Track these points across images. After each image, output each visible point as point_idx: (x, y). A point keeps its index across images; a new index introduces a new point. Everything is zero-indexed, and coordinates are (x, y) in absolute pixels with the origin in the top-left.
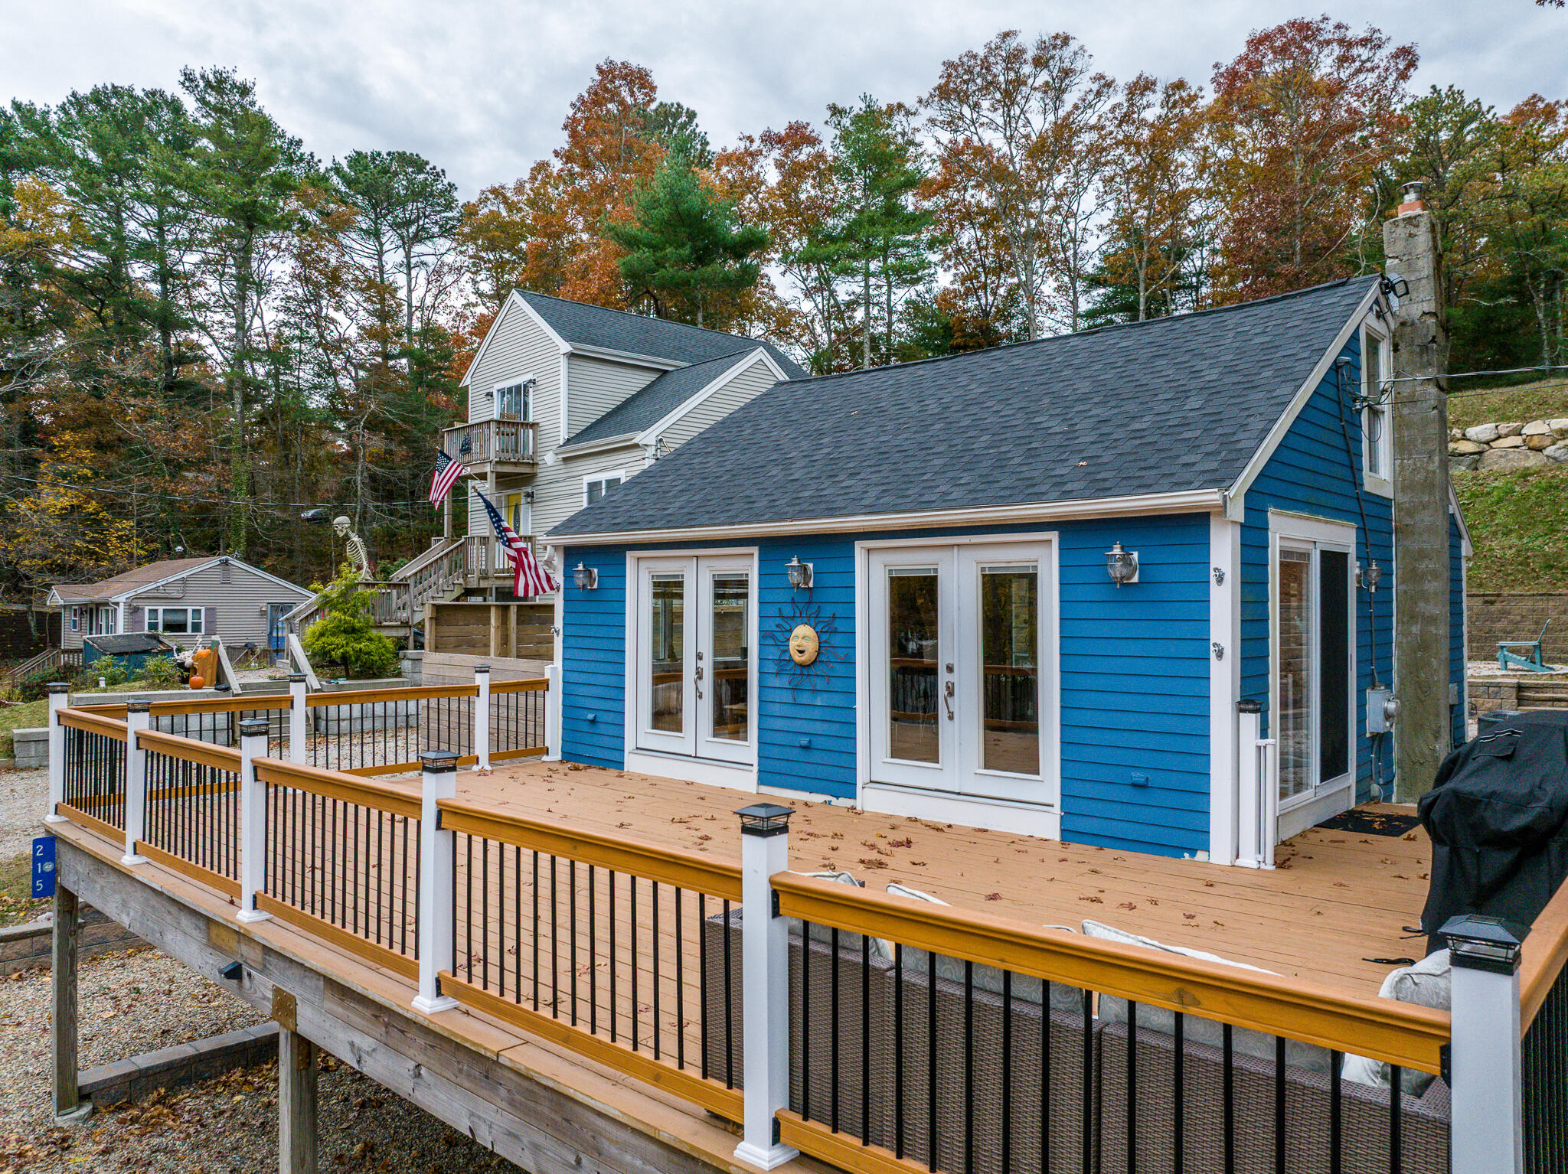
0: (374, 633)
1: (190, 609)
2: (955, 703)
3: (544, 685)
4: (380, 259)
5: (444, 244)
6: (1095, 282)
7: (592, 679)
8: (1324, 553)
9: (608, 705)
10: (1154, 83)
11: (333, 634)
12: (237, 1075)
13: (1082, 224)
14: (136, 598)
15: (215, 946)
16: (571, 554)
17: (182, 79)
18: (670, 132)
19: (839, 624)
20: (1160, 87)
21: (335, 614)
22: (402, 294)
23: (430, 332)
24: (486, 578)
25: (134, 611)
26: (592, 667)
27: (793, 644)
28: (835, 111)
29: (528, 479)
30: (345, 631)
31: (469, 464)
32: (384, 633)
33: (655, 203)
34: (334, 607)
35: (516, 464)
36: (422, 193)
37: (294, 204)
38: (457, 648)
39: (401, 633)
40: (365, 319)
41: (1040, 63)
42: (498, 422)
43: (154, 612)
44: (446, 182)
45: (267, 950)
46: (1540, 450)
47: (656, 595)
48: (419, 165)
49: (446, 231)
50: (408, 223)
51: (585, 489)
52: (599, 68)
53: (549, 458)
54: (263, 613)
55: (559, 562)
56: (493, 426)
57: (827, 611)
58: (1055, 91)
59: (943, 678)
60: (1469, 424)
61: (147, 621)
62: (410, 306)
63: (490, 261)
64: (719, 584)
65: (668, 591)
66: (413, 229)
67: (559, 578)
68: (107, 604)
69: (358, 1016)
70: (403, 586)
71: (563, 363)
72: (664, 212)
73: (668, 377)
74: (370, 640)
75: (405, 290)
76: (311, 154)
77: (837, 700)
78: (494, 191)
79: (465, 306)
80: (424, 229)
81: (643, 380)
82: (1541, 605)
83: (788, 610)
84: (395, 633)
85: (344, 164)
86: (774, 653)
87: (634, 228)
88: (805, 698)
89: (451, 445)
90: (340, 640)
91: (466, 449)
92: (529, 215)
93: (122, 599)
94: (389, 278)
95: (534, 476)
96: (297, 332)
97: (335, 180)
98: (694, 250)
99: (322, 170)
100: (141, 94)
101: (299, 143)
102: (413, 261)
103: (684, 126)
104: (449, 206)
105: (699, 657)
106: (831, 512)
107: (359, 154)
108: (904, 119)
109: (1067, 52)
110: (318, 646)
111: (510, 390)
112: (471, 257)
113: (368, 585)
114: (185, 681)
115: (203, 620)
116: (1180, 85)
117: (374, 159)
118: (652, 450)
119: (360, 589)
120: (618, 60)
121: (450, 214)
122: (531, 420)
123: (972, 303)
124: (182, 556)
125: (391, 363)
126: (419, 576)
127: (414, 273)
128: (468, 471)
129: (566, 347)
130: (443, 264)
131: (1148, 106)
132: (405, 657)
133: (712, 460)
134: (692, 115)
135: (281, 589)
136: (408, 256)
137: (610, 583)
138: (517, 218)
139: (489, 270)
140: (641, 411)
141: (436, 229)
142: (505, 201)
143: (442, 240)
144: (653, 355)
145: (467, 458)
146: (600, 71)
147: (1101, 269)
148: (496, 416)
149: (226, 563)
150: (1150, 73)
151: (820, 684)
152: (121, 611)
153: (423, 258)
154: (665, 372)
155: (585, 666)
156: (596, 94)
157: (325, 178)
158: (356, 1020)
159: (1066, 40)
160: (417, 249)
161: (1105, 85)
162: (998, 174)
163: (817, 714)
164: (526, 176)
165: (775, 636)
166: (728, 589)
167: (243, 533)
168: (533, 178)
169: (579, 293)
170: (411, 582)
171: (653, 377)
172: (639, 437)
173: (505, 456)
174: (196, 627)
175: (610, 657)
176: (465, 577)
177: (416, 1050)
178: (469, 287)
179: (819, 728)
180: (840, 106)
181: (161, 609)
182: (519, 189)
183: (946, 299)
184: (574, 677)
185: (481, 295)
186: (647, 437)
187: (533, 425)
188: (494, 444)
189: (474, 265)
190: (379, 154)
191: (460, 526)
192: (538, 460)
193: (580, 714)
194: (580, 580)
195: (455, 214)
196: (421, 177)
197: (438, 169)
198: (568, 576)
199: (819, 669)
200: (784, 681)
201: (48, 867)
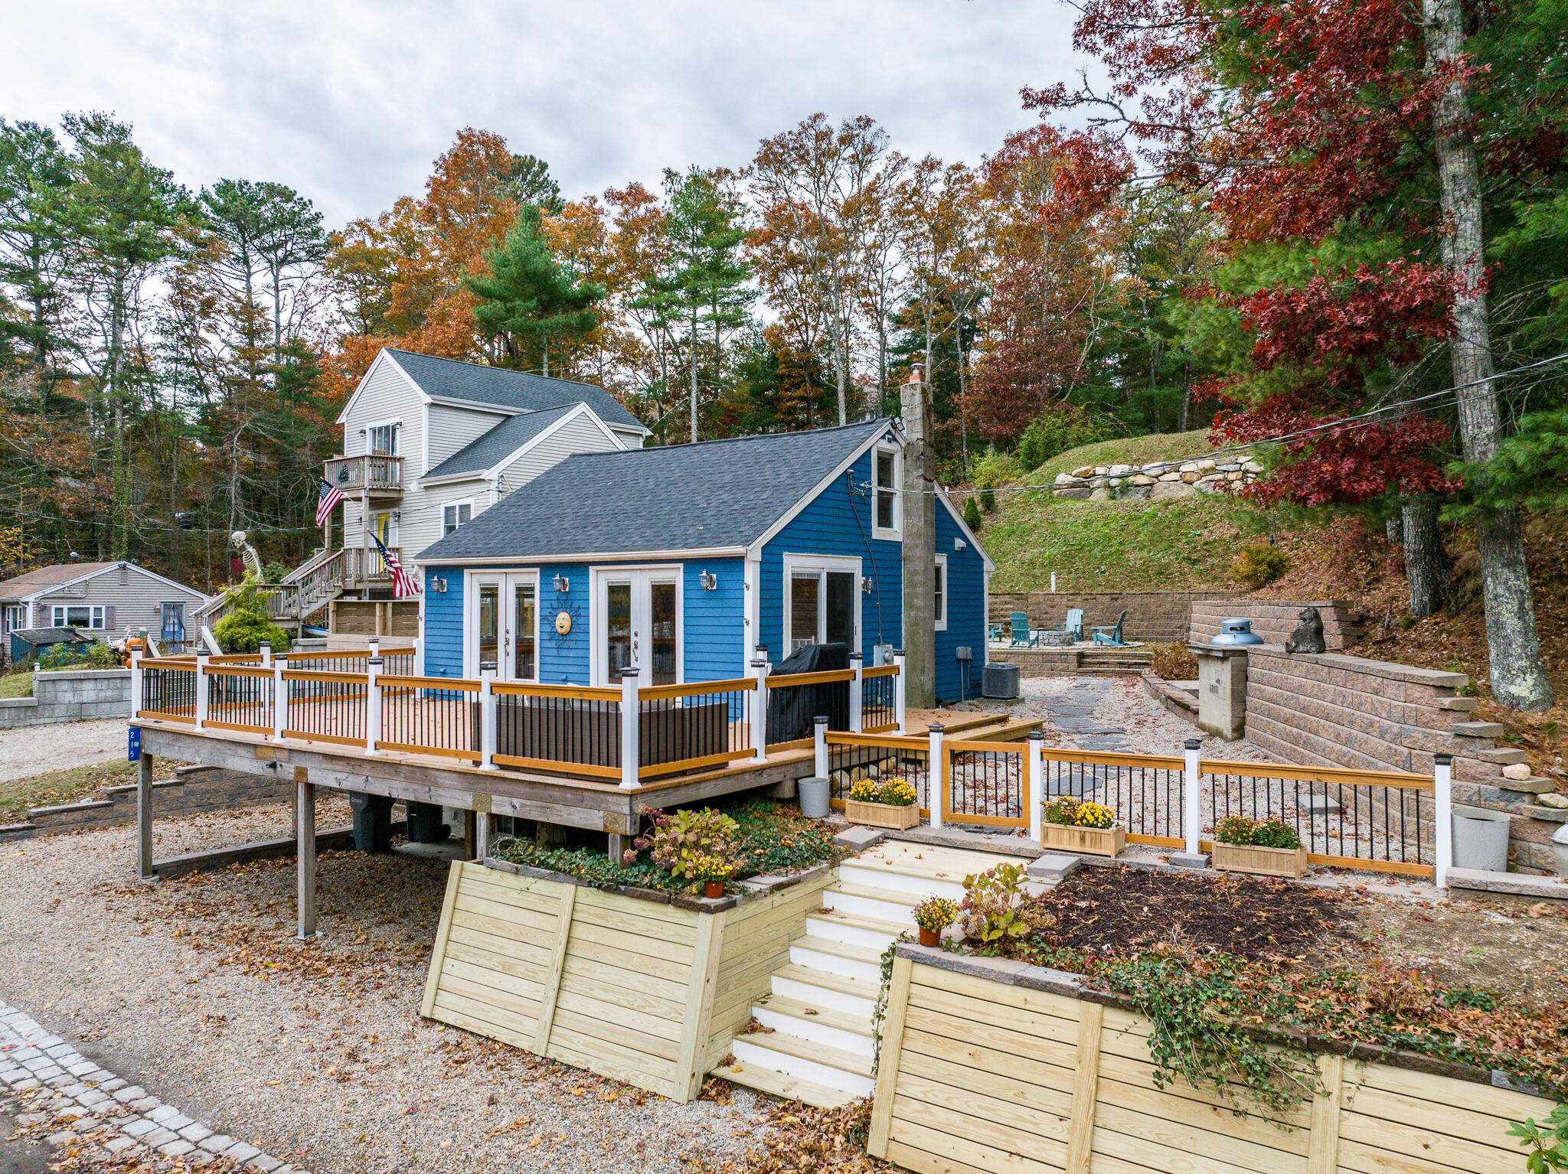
0: (271, 625)
1: (92, 608)
2: (638, 652)
3: (413, 651)
4: (248, 281)
5: (309, 267)
6: (899, 322)
7: (444, 647)
8: (829, 574)
9: (453, 662)
10: (939, 163)
11: (239, 626)
12: (237, 865)
13: (887, 274)
14: (44, 598)
15: (259, 758)
16: (430, 570)
17: (64, 122)
18: (524, 179)
19: (582, 612)
20: (944, 167)
21: (241, 610)
22: (271, 315)
23: (296, 347)
24: (361, 581)
25: (42, 609)
26: (444, 640)
27: (558, 623)
28: (670, 175)
29: (395, 502)
30: (249, 624)
31: (346, 489)
32: (279, 625)
33: (505, 263)
34: (239, 605)
35: (386, 490)
36: (291, 221)
37: (168, 233)
38: (352, 630)
39: (292, 625)
40: (236, 338)
41: (846, 140)
42: (371, 457)
43: (59, 610)
44: (313, 212)
45: (291, 751)
46: (1191, 483)
47: (483, 596)
48: (287, 195)
49: (313, 255)
50: (275, 247)
51: (443, 514)
52: (459, 133)
53: (413, 487)
54: (157, 611)
55: (422, 575)
56: (367, 462)
57: (576, 605)
58: (861, 162)
59: (633, 639)
60: (1146, 462)
61: (53, 618)
62: (278, 326)
63: (354, 282)
64: (518, 589)
65: (490, 593)
66: (280, 253)
67: (422, 585)
68: (17, 603)
69: (339, 766)
70: (291, 588)
71: (425, 410)
72: (514, 270)
73: (511, 421)
74: (269, 630)
75: (273, 311)
76: (183, 186)
77: (580, 653)
78: (360, 224)
79: (330, 323)
80: (291, 254)
81: (490, 423)
82: (1146, 601)
83: (555, 604)
84: (286, 625)
85: (212, 192)
86: (548, 628)
87: (488, 281)
88: (564, 653)
89: (330, 474)
90: (246, 630)
91: (344, 477)
92: (392, 244)
93: (31, 599)
94: (256, 300)
95: (400, 500)
96: (174, 354)
97: (205, 207)
98: (540, 301)
99: (193, 200)
100: (15, 127)
101: (171, 174)
102: (281, 283)
103: (537, 174)
104: (316, 234)
105: (507, 632)
106: (578, 550)
107: (226, 182)
108: (730, 184)
109: (868, 134)
110: (227, 635)
111: (380, 429)
112: (335, 278)
113: (264, 587)
114: (120, 662)
115: (103, 617)
116: (958, 167)
117: (241, 187)
118: (496, 484)
119: (259, 591)
120: (477, 128)
121: (315, 241)
122: (397, 454)
123: (796, 337)
124: (75, 561)
125: (258, 378)
126: (307, 580)
127: (282, 294)
128: (346, 495)
129: (427, 399)
130: (308, 285)
131: (936, 181)
132: (296, 644)
133: (521, 511)
134: (544, 166)
135: (171, 590)
136: (276, 280)
137: (456, 588)
138: (381, 247)
139: (354, 289)
140: (486, 451)
141: (303, 254)
142: (370, 232)
143: (308, 264)
144: (499, 403)
145: (344, 485)
146: (460, 136)
147: (906, 311)
148: (369, 452)
149: (124, 567)
150: (937, 156)
151: (572, 644)
152: (30, 611)
153: (290, 281)
154: (509, 417)
155: (439, 640)
156: (456, 155)
157: (195, 209)
158: (338, 768)
159: (868, 122)
160: (286, 271)
161: (900, 162)
162: (818, 226)
163: (571, 661)
164: (391, 210)
165: (548, 619)
166: (524, 592)
167: (125, 539)
168: (397, 212)
169: (438, 338)
170: (299, 585)
171: (498, 421)
172: (485, 474)
173: (380, 484)
174: (97, 623)
175: (455, 633)
176: (343, 581)
177: (367, 770)
178: (334, 306)
179: (571, 669)
180: (674, 171)
181: (65, 608)
182: (384, 218)
183: (775, 335)
184: (431, 646)
185: (345, 313)
186: (491, 474)
187: (400, 459)
188: (368, 473)
189: (338, 285)
190: (246, 183)
191: (338, 538)
192: (403, 487)
193: (435, 668)
194: (435, 586)
195: (322, 241)
196: (290, 205)
197: (306, 200)
198: (428, 584)
199: (572, 636)
200: (553, 644)
201: (136, 744)
